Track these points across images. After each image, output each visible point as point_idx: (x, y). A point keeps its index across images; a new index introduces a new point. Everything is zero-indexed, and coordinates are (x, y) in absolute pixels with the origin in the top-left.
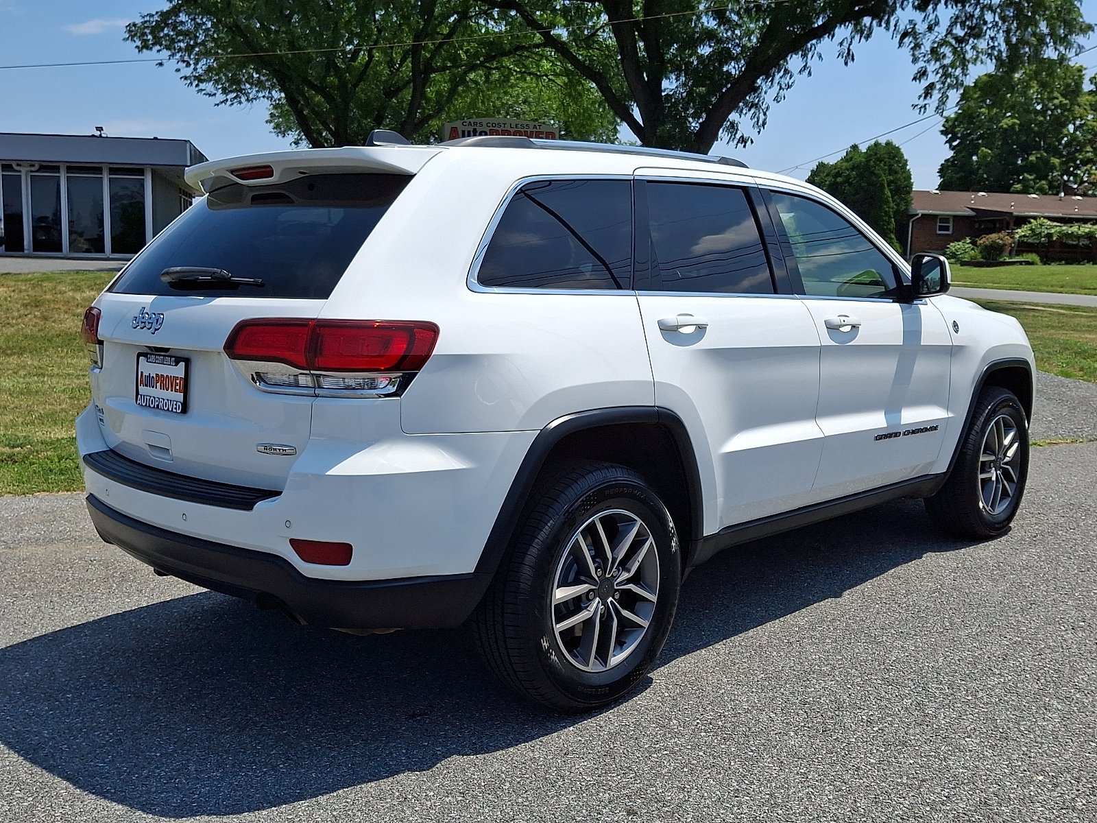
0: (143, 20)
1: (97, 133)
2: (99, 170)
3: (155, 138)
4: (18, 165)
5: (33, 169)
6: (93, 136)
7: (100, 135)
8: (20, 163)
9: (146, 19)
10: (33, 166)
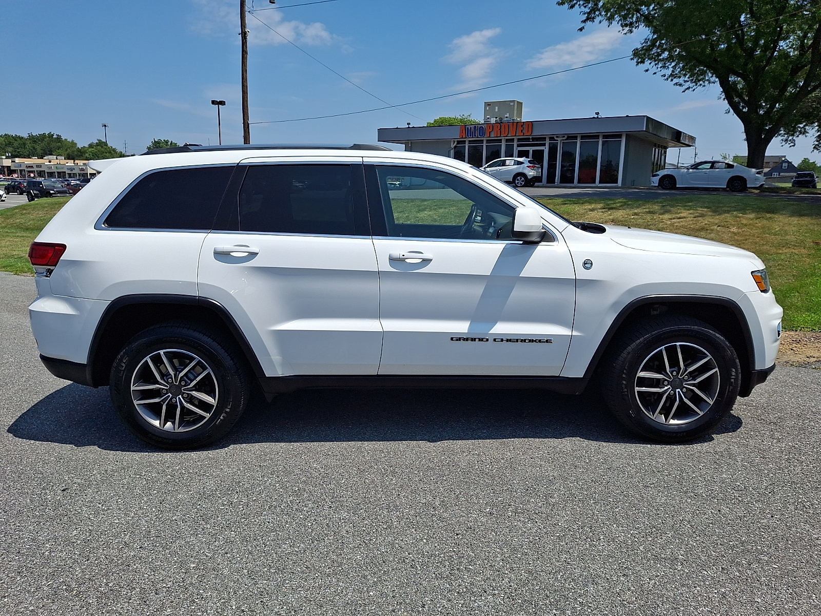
0: (642, 46)
1: (596, 116)
2: (597, 137)
3: (627, 116)
4: (557, 137)
5: (564, 138)
6: (594, 118)
7: (598, 117)
8: (558, 135)
9: (643, 45)
10: (564, 137)
